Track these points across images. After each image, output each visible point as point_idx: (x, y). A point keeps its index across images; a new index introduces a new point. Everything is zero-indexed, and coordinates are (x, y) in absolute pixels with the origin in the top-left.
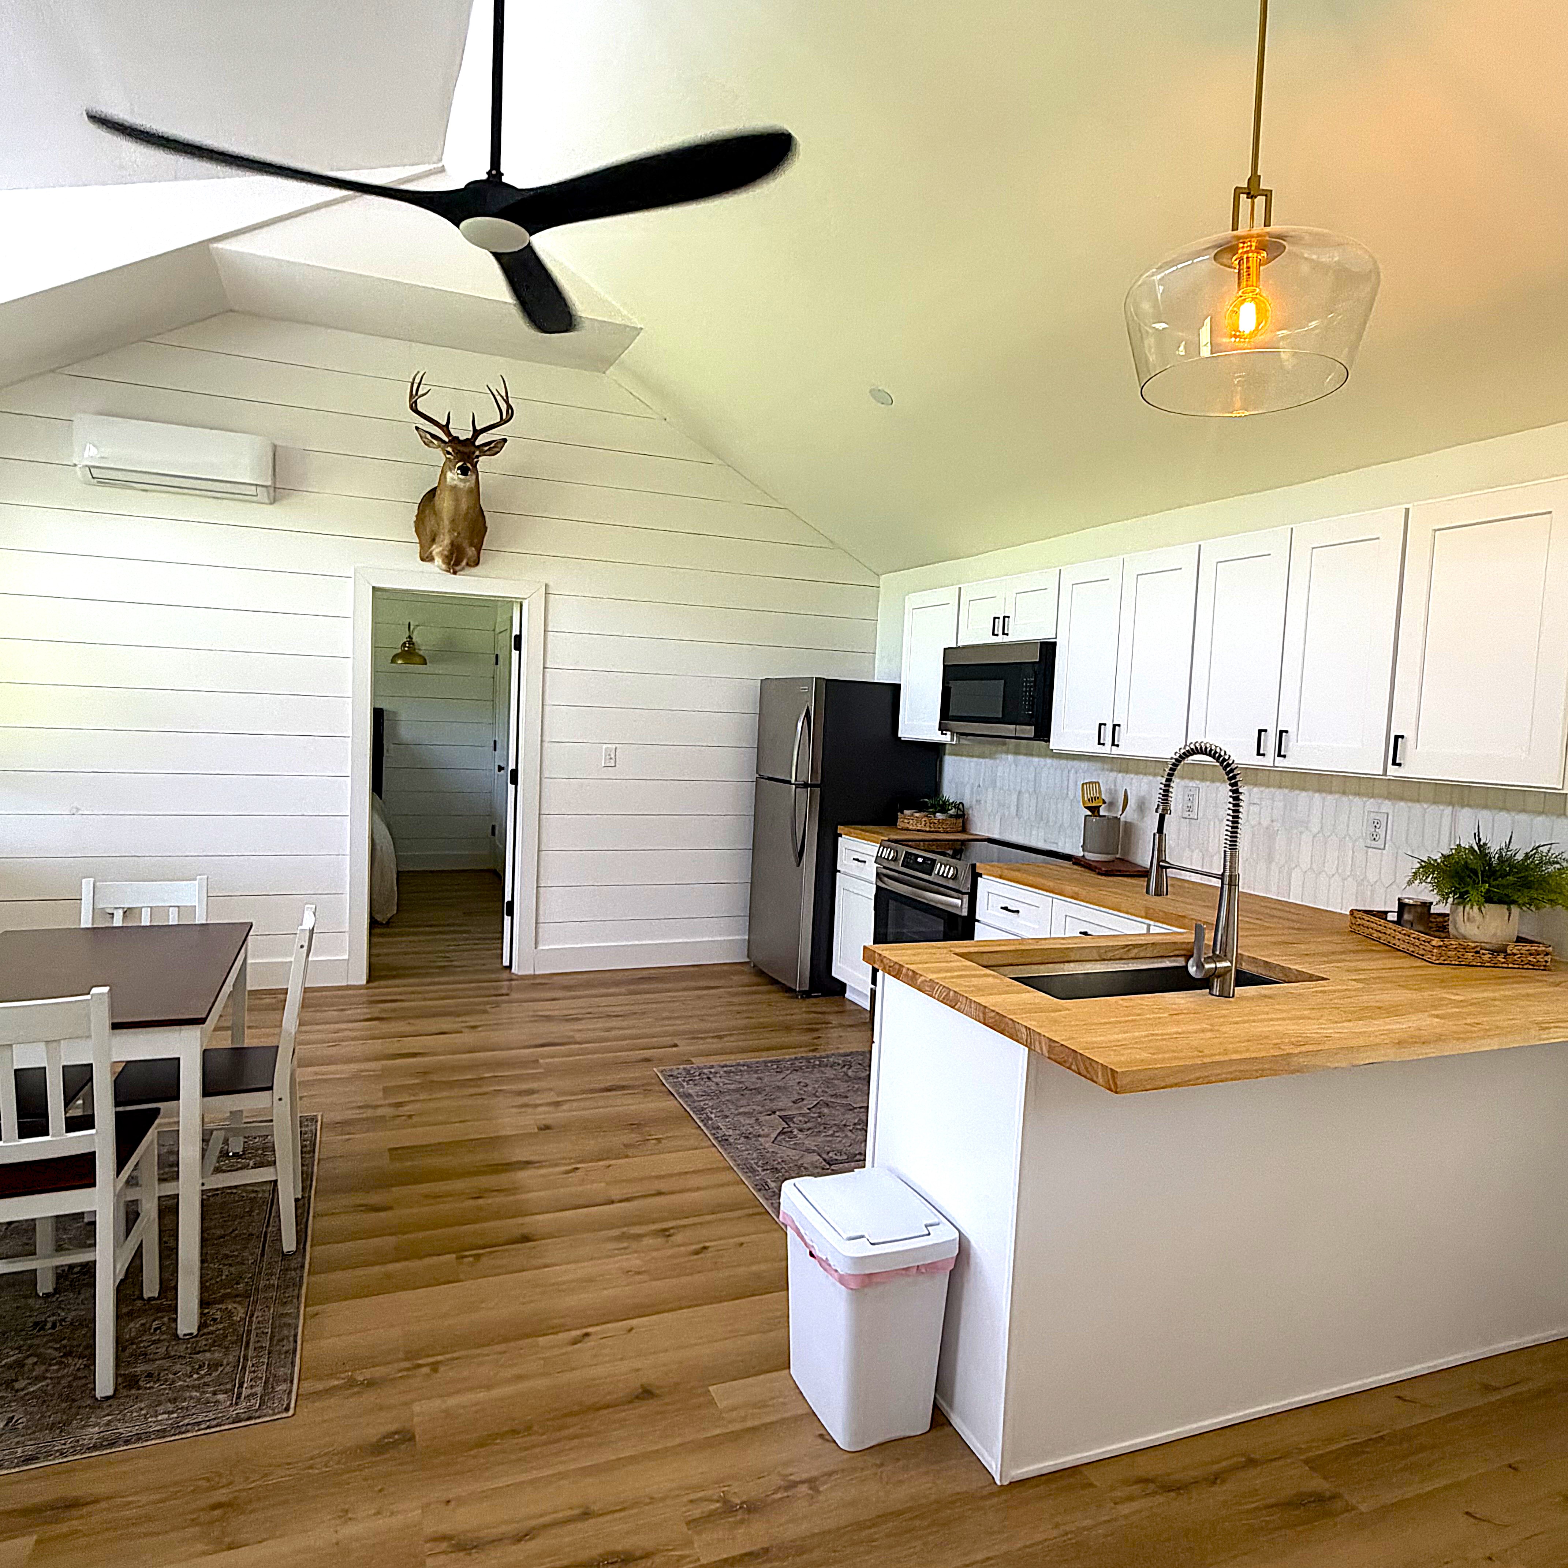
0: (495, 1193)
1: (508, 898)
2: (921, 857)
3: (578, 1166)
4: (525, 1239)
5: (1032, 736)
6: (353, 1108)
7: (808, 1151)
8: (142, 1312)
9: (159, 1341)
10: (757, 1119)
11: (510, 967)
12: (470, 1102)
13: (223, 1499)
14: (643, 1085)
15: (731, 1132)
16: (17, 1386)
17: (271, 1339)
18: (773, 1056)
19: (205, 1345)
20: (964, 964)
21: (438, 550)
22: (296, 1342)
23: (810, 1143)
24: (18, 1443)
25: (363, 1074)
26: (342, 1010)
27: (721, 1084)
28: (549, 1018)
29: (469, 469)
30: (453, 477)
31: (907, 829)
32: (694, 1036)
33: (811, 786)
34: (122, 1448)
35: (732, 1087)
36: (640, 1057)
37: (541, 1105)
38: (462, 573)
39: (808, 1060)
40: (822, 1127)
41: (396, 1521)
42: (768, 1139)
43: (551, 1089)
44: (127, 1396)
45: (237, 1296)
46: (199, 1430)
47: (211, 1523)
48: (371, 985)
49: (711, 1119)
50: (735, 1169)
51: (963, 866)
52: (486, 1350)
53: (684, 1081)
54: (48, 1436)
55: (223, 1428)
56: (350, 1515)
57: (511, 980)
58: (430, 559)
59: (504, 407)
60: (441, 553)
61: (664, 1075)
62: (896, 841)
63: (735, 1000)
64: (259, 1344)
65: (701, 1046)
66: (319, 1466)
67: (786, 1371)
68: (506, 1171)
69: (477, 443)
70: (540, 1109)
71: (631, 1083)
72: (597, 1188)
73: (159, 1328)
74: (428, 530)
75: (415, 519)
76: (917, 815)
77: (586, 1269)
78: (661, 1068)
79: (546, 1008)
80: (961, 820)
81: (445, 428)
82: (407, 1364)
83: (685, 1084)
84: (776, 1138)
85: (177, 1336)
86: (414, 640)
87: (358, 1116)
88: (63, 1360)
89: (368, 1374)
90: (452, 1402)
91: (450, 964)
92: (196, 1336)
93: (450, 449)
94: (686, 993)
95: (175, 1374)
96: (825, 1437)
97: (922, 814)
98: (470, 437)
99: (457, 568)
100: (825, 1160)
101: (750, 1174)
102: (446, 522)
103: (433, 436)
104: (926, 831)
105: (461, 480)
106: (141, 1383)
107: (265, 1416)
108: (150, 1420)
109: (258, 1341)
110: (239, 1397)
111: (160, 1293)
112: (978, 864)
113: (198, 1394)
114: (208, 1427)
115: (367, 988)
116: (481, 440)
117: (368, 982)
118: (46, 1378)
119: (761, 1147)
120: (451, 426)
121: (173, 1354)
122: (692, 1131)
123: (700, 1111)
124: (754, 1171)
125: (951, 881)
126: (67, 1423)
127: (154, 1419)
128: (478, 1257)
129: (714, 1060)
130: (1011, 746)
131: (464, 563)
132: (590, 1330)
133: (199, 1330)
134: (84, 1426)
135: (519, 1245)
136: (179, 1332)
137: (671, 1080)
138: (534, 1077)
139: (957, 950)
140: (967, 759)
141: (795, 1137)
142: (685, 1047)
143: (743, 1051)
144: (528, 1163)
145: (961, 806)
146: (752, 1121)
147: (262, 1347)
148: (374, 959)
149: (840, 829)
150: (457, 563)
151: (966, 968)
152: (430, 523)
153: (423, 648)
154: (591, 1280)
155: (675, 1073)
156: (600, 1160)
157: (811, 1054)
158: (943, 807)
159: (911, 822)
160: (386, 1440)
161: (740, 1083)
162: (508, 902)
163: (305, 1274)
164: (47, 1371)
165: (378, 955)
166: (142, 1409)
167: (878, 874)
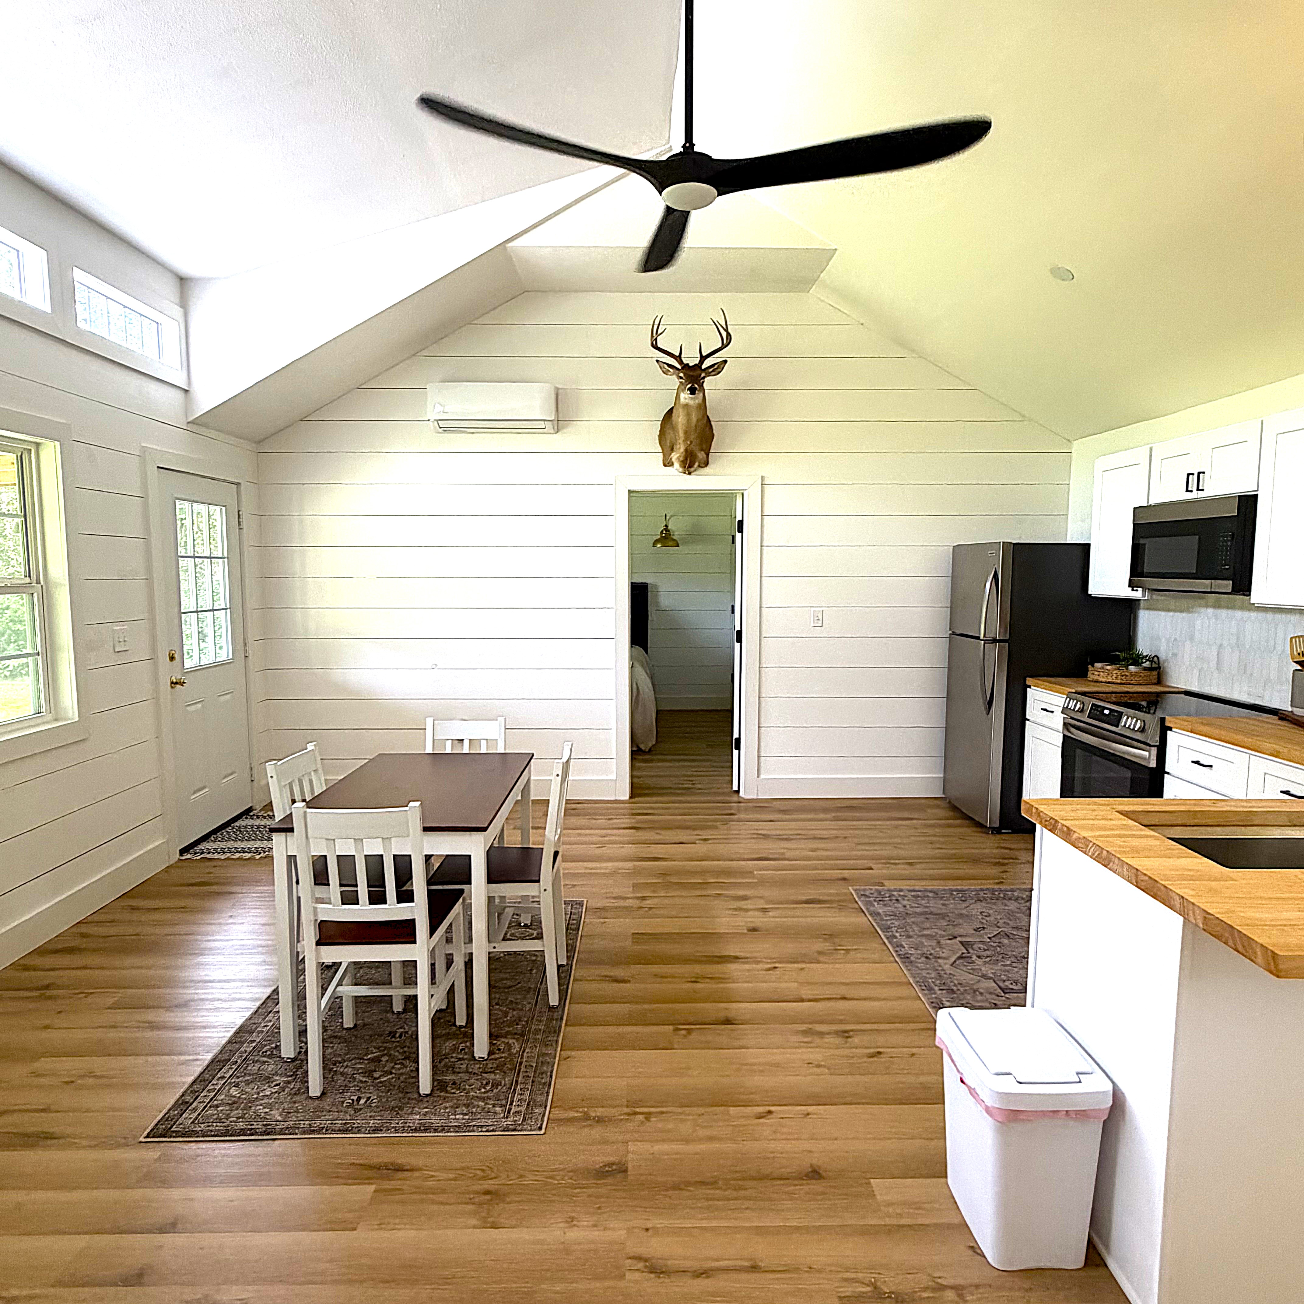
0: (708, 980)
1: (736, 735)
2: (1108, 709)
3: (777, 965)
4: (728, 1021)
5: (1230, 591)
6: (610, 897)
7: (984, 976)
8: (455, 1036)
9: (462, 1059)
10: (939, 942)
11: (738, 792)
12: (696, 901)
13: (491, 1188)
14: (839, 901)
15: (912, 951)
16: (376, 1075)
17: (535, 1072)
18: (958, 884)
19: (492, 1068)
20: (1124, 822)
21: (676, 457)
22: (551, 1077)
23: (987, 970)
24: (370, 1117)
25: (620, 871)
26: (609, 819)
27: (908, 907)
28: (766, 837)
29: (696, 389)
30: (685, 397)
31: (1097, 681)
32: (888, 861)
33: (1000, 641)
34: (431, 1134)
35: (918, 910)
36: (840, 876)
37: (751, 910)
38: (695, 473)
39: (993, 890)
40: (1001, 956)
41: (609, 1235)
42: (947, 961)
43: (761, 897)
44: (438, 1096)
45: (516, 1034)
46: (481, 1131)
47: (481, 1204)
48: (633, 800)
49: (896, 937)
50: (914, 985)
51: (1152, 721)
52: (687, 1110)
53: (875, 901)
54: (387, 1115)
55: (497, 1133)
56: (575, 1223)
57: (740, 802)
58: (672, 464)
59: (724, 334)
60: (678, 458)
61: (857, 894)
62: (1084, 694)
63: (930, 831)
64: (526, 1074)
65: (894, 871)
66: (558, 1178)
67: (943, 1180)
68: (718, 963)
69: (704, 367)
70: (750, 913)
71: (826, 898)
72: (789, 986)
73: (464, 1049)
74: (668, 441)
75: (658, 433)
76: (1109, 667)
77: (776, 1056)
78: (855, 887)
79: (765, 828)
80: (1155, 673)
81: (679, 358)
82: (626, 1110)
83: (876, 904)
84: (955, 961)
85: (474, 1057)
86: (669, 528)
87: (612, 905)
88: (404, 1062)
89: (600, 1112)
90: (657, 1148)
91: (693, 786)
92: (486, 1060)
93: (682, 375)
94: (888, 823)
95: (470, 1086)
96: (975, 1250)
97: (1114, 666)
98: (697, 362)
99: (692, 469)
100: (1000, 988)
101: (926, 992)
102: (681, 434)
103: (669, 365)
104: (1117, 684)
105: (691, 398)
106: (449, 1089)
107: (525, 1130)
108: (451, 1117)
109: (527, 1072)
110: (509, 1112)
111: (467, 1023)
112: (1167, 717)
113: (483, 1104)
114: (487, 1131)
115: (630, 803)
116: (707, 363)
117: (631, 798)
118: (391, 1073)
119: (940, 968)
120: (682, 356)
121: (470, 1070)
122: (876, 945)
123: (887, 929)
124: (931, 989)
125: (1138, 733)
126: (401, 1108)
127: (453, 1117)
128: (689, 1031)
129: (905, 885)
130: (1210, 600)
131: (697, 464)
132: (772, 1108)
133: (489, 1055)
134: (412, 1113)
135: (723, 1027)
136: (475, 1055)
137: (863, 898)
138: (748, 885)
139: (1120, 808)
140: (1163, 613)
141: (973, 962)
142: (878, 871)
143: (932, 878)
144: (737, 958)
145: (1156, 659)
146: (934, 943)
147: (528, 1076)
148: (635, 780)
149: (1029, 681)
150: (691, 466)
151: (1125, 827)
152: (670, 435)
153: (676, 533)
154: (777, 1065)
155: (867, 893)
156: (794, 963)
157: (996, 887)
158: (1137, 660)
159: (1102, 674)
160: (607, 1169)
161: (926, 907)
162: (736, 739)
163: (563, 1025)
164: (393, 1068)
165: (639, 777)
166: (446, 1108)
167: (1065, 724)
